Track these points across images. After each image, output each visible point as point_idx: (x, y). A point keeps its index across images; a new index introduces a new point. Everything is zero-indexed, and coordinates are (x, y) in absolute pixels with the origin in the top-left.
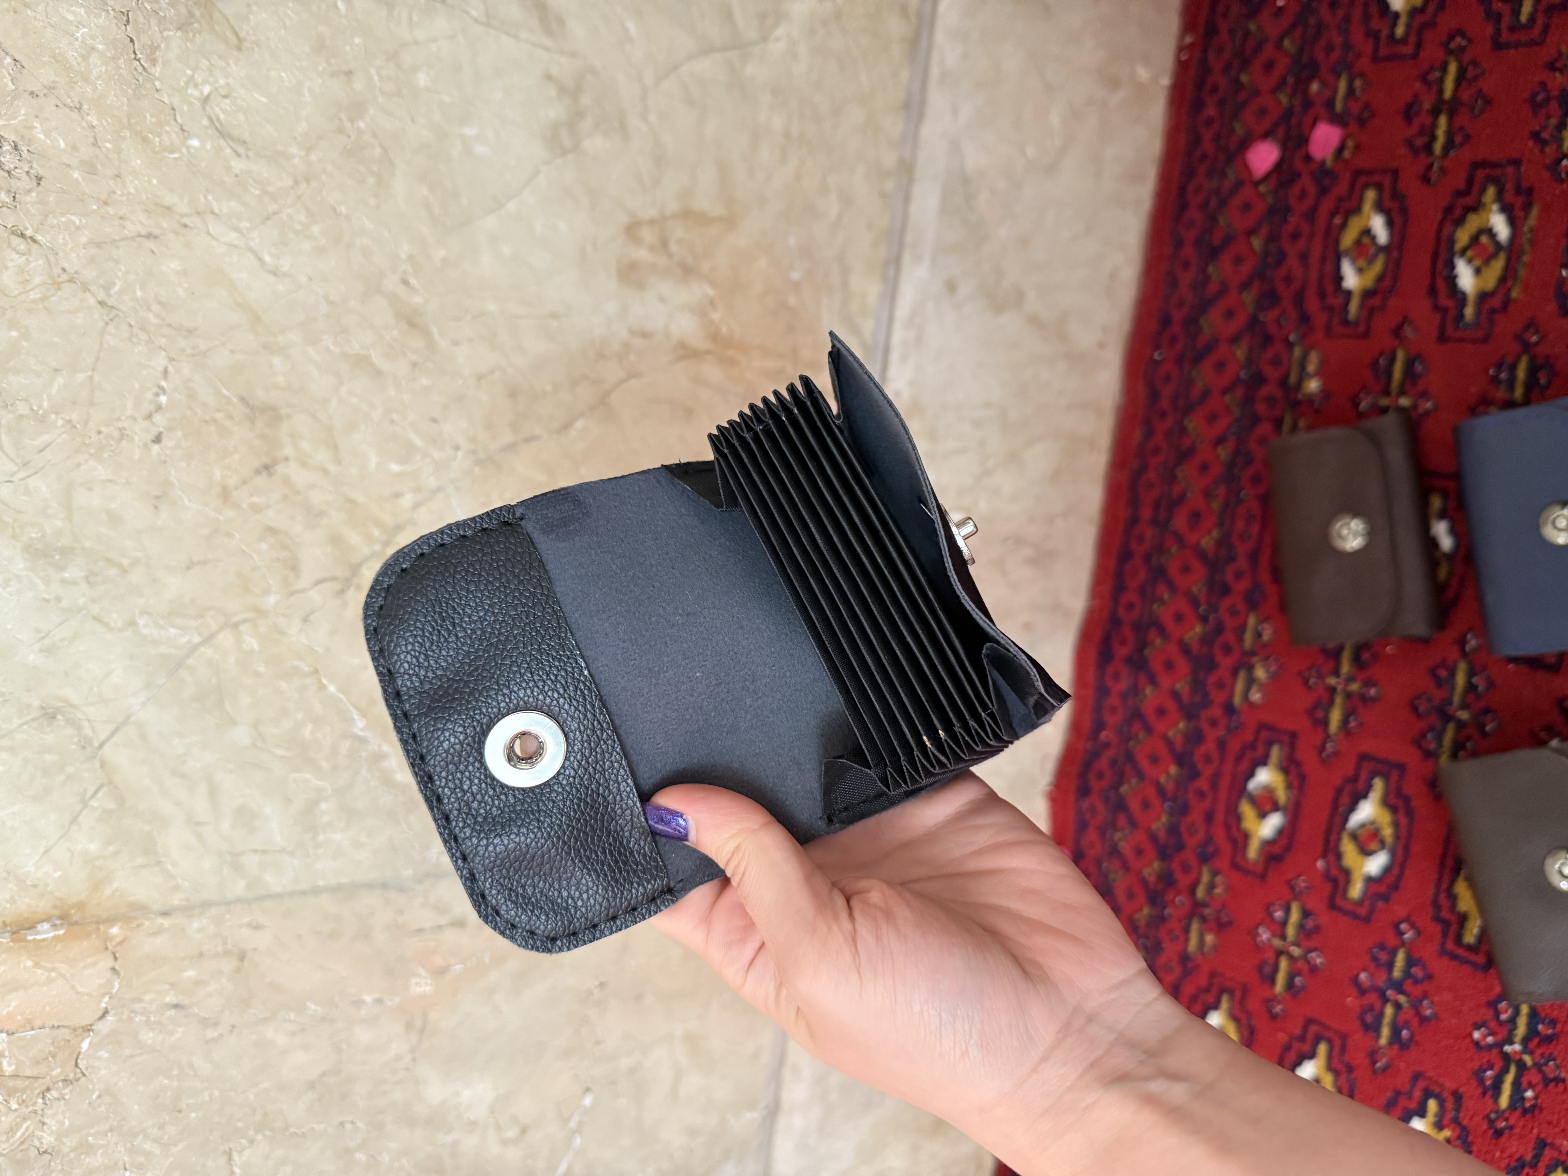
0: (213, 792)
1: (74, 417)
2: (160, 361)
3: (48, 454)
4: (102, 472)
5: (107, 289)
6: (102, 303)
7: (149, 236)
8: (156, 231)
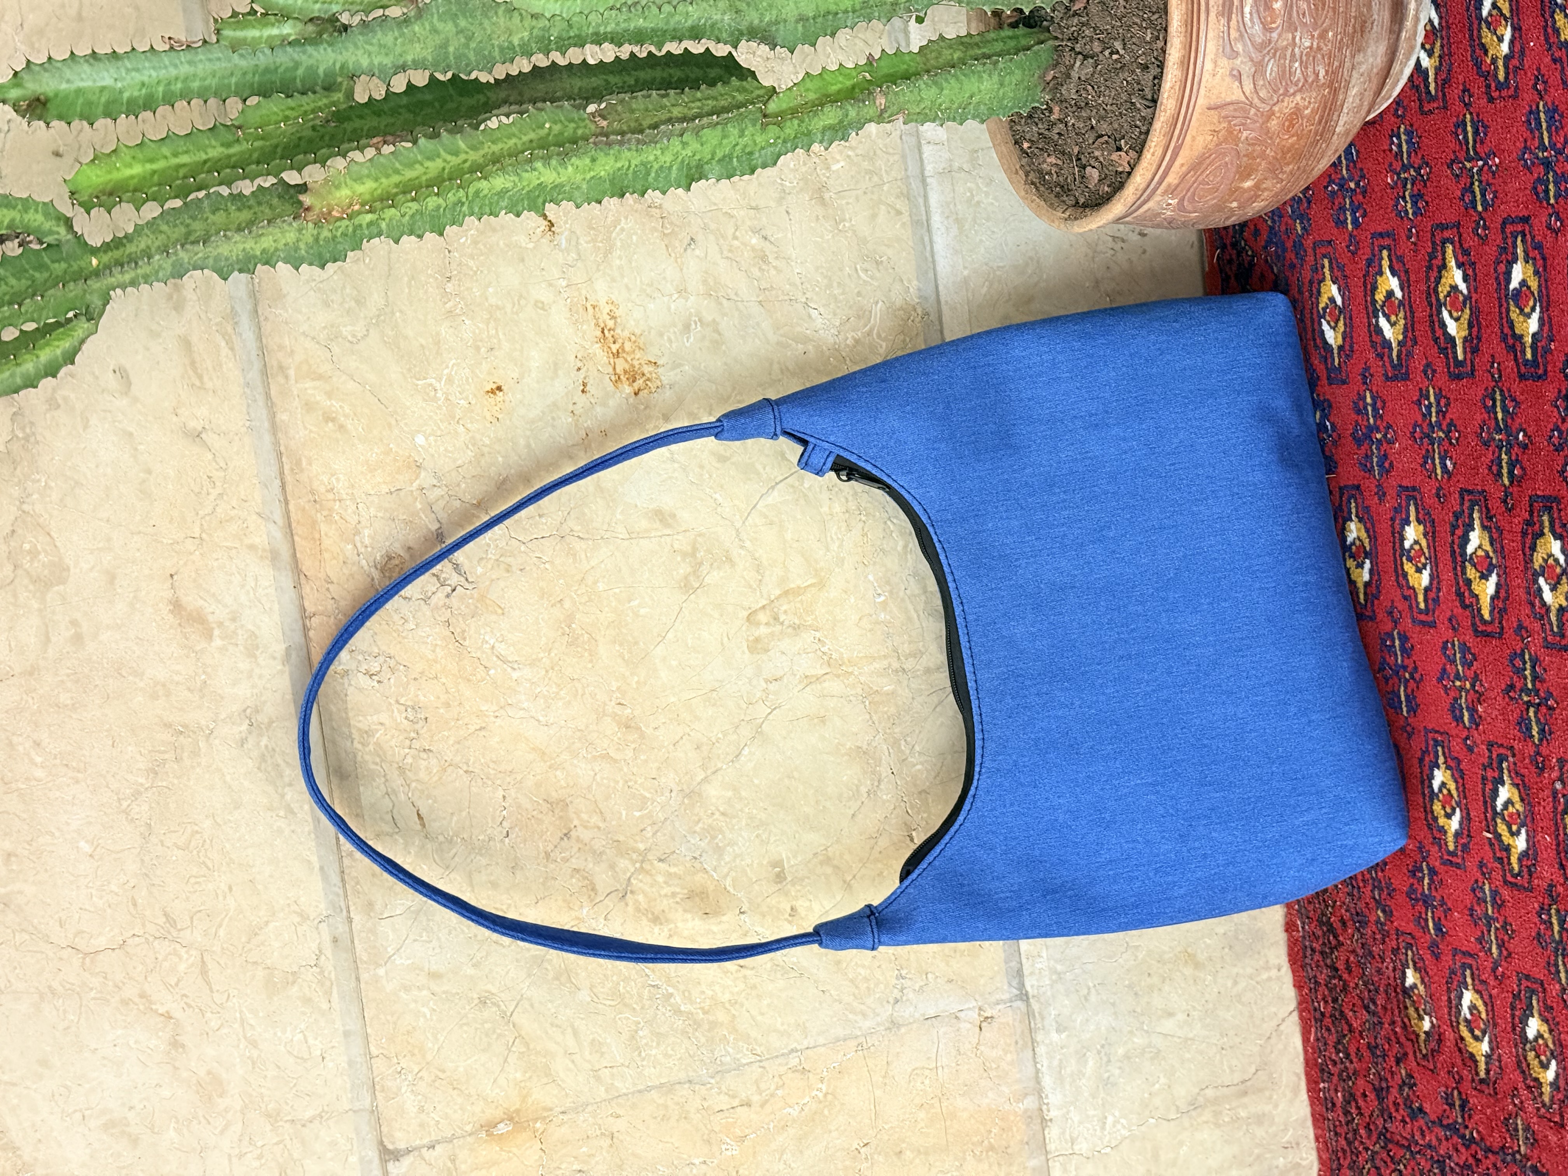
0: (575, 1033)
1: (465, 836)
2: (501, 793)
3: (456, 859)
4: (484, 861)
5: (467, 764)
6: (466, 772)
7: (481, 729)
8: (484, 725)
